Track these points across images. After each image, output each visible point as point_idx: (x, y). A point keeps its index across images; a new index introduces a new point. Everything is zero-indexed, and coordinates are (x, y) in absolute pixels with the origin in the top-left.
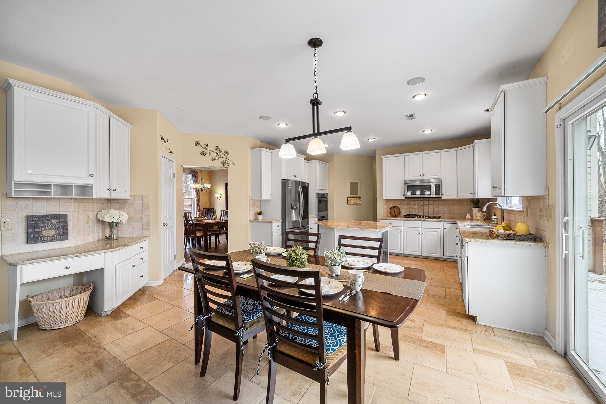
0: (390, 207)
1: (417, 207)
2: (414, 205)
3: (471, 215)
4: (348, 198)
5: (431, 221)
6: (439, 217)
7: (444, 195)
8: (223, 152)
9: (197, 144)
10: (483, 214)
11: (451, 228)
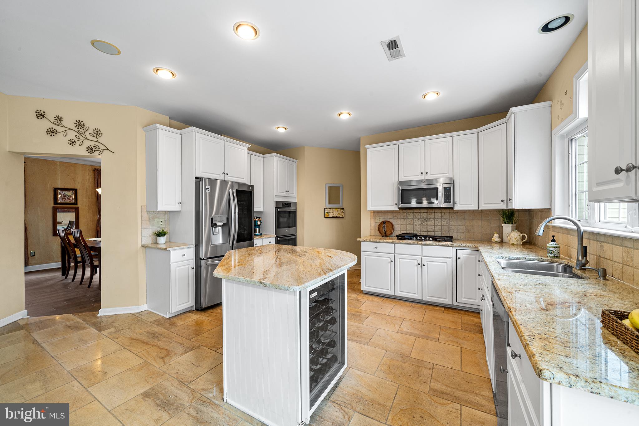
0: (379, 222)
1: (418, 223)
2: (413, 219)
3: (501, 236)
4: (325, 209)
5: (436, 245)
6: (450, 239)
7: (458, 203)
8: (90, 131)
9: (40, 115)
10: (521, 235)
11: (468, 257)
